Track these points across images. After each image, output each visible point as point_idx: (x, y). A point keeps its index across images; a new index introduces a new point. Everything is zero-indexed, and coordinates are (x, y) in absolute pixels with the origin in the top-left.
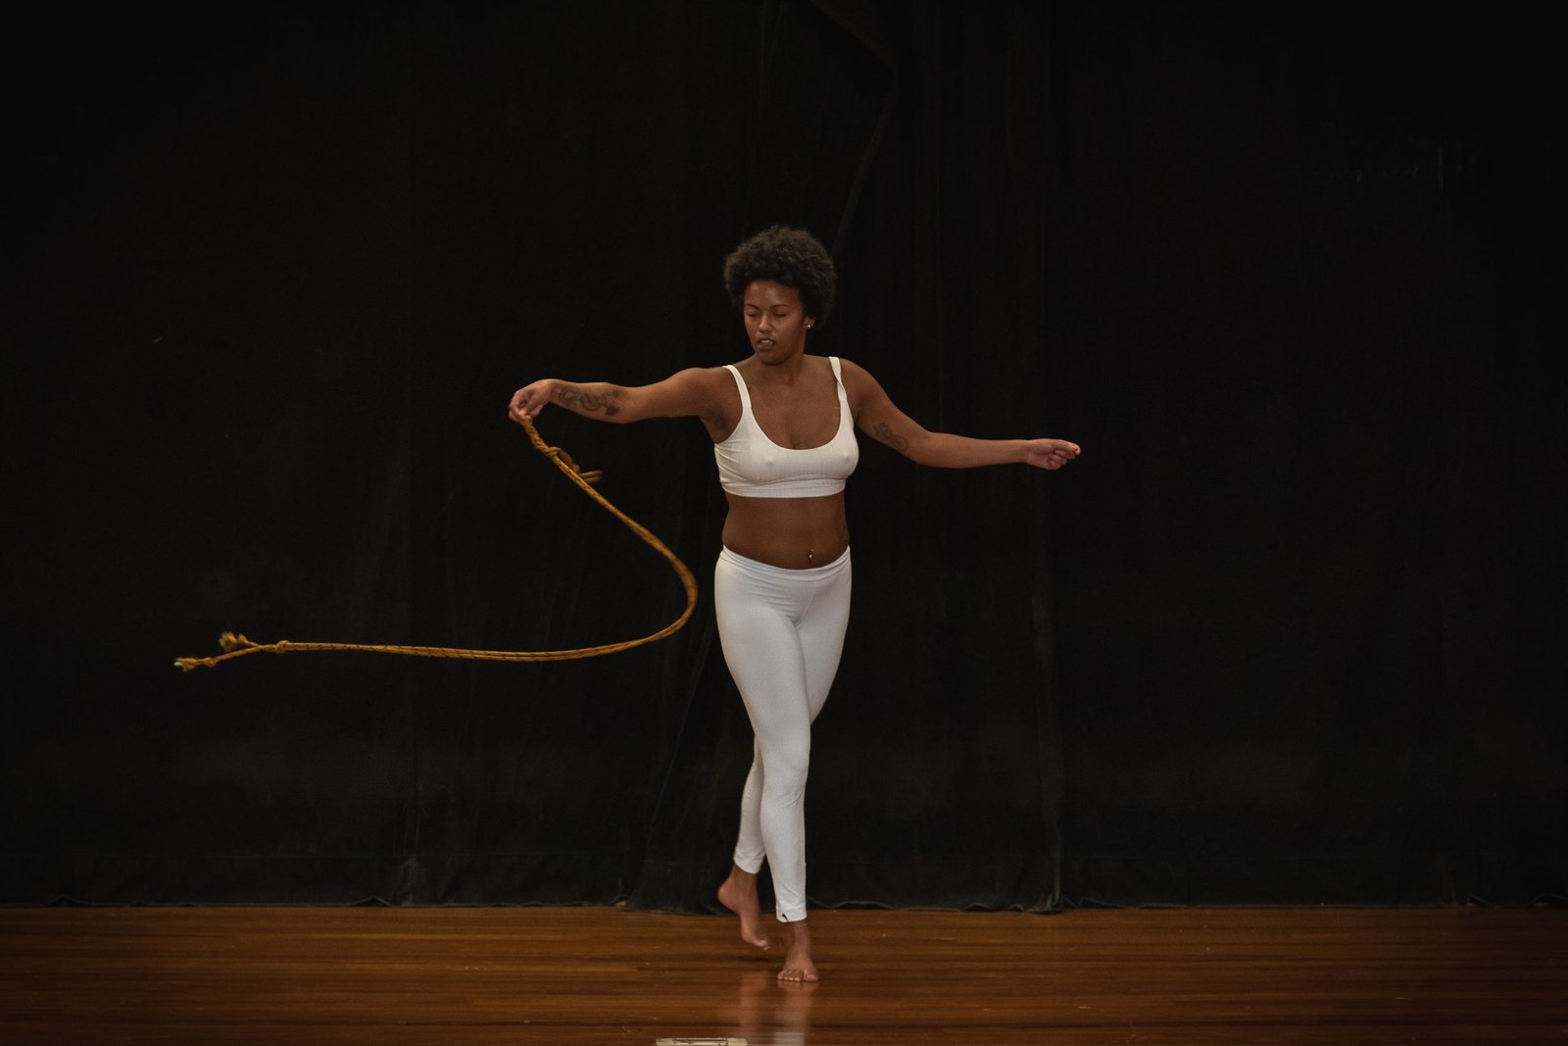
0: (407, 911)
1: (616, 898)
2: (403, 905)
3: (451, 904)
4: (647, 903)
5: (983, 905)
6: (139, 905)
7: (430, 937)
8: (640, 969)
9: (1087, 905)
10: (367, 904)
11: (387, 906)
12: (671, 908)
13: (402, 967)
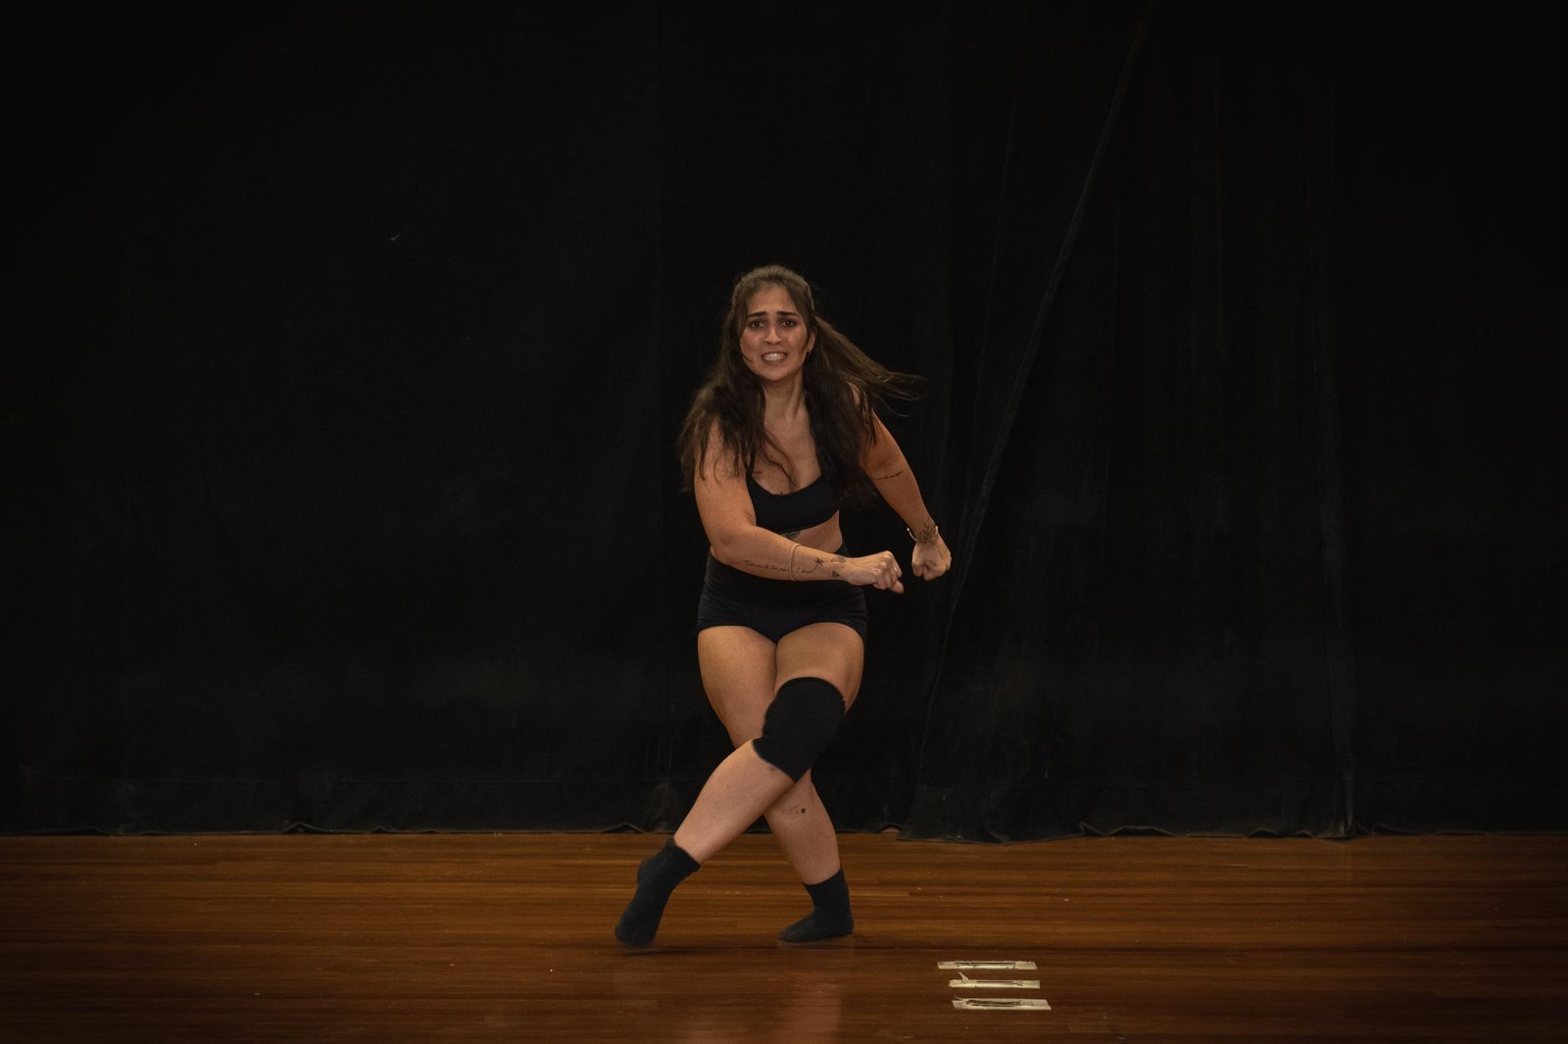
1: (881, 825)
2: (658, 831)
4: (924, 831)
5: (1269, 830)
8: (912, 894)
9: (1381, 831)
11: (640, 832)
12: (950, 837)
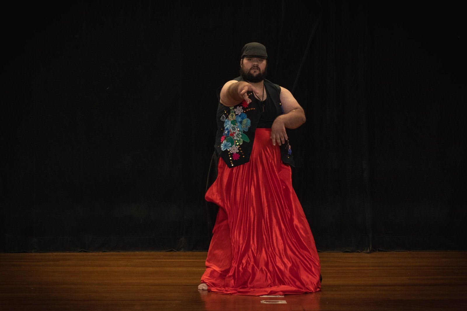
0: (182, 253)
2: (181, 251)
3: (194, 251)
5: (348, 250)
6: (104, 252)
7: (189, 260)
9: (379, 251)
10: (170, 251)
11: (176, 252)
13: (182, 269)
